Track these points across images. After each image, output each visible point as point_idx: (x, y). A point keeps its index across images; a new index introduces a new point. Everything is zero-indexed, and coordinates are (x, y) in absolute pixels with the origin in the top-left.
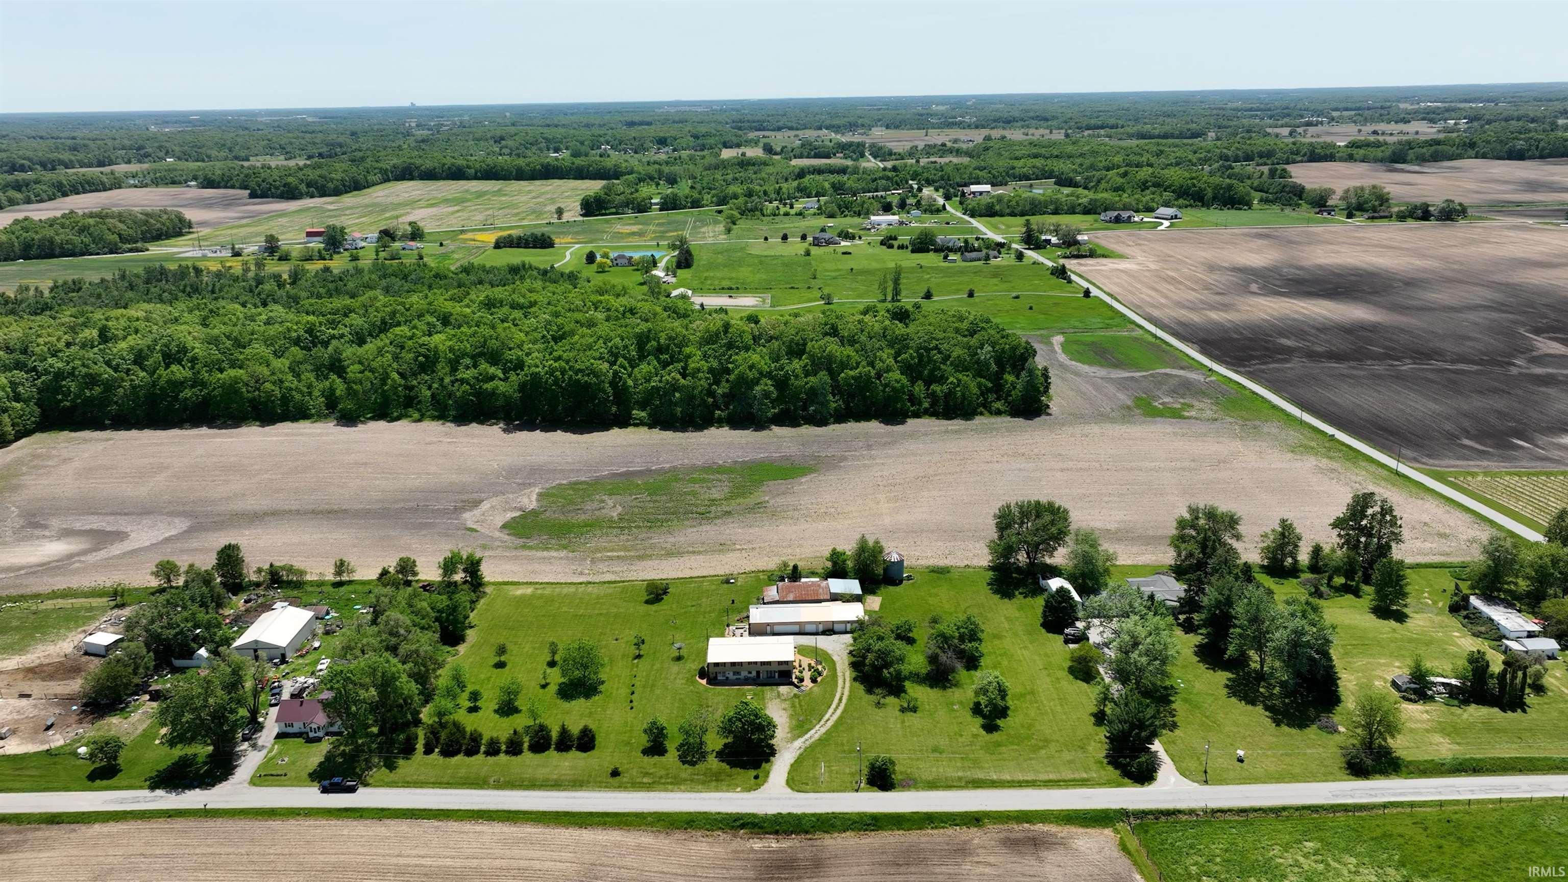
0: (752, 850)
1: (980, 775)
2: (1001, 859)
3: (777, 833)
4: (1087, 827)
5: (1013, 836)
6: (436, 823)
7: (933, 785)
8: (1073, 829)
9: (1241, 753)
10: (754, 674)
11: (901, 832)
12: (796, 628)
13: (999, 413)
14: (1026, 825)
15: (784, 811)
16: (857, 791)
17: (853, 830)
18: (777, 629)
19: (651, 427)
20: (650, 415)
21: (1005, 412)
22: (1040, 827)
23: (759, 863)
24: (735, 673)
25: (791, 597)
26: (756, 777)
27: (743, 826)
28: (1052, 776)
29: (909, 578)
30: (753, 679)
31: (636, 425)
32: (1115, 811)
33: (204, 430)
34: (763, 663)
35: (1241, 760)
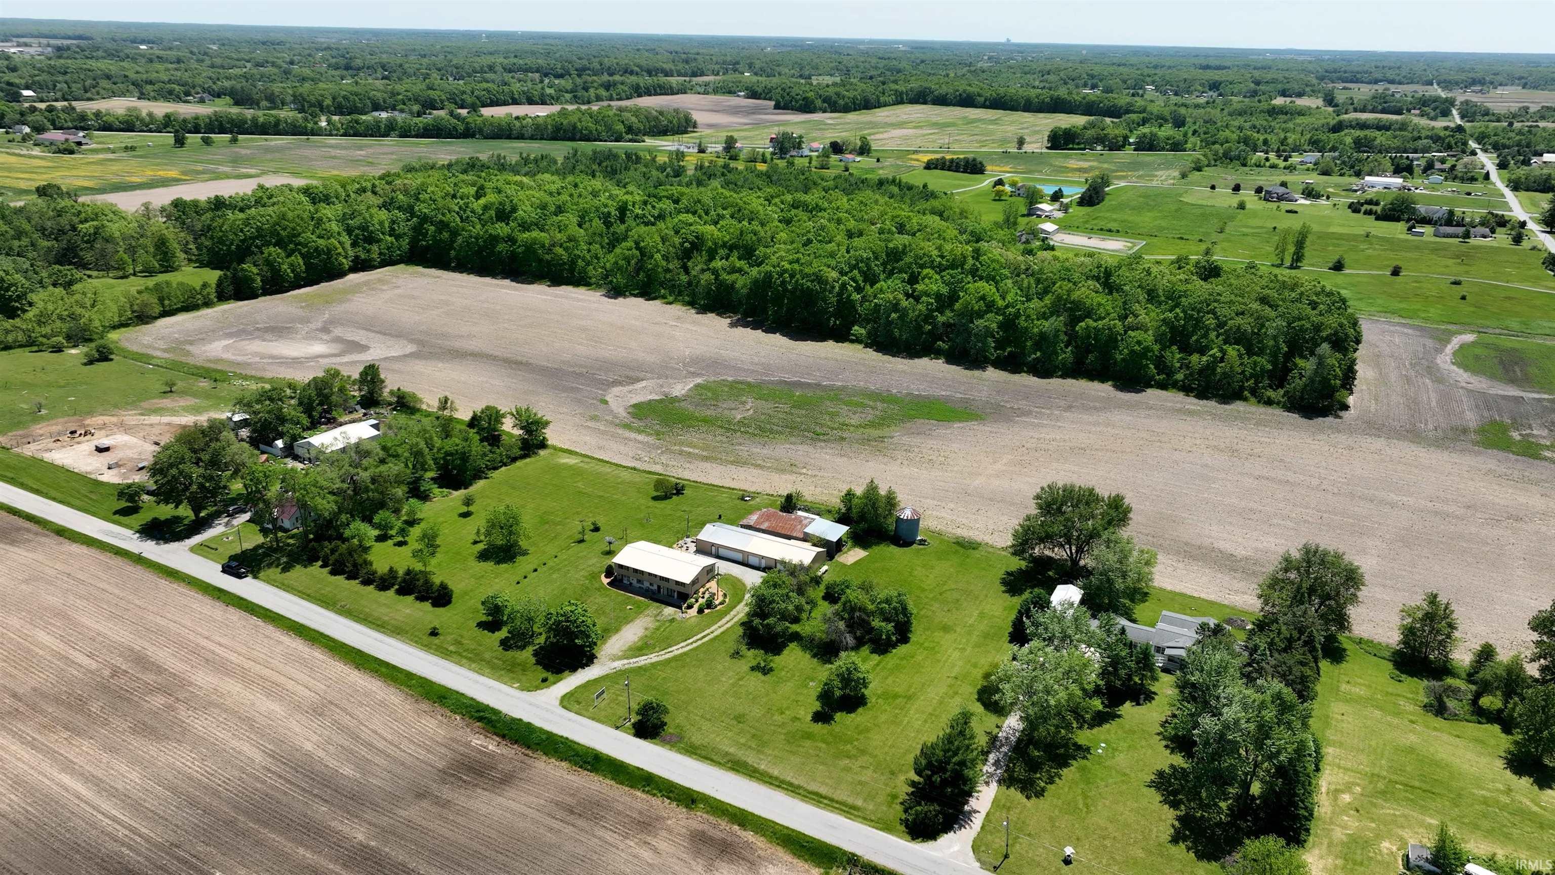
0: (468, 744)
1: (751, 759)
2: (672, 850)
3: (503, 737)
4: (799, 857)
5: (712, 832)
6: (260, 622)
7: (693, 751)
8: (781, 853)
9: (1069, 850)
10: (655, 587)
11: (612, 782)
12: (739, 557)
13: (1269, 402)
14: (736, 827)
15: (526, 719)
16: (617, 728)
17: (570, 761)
18: (722, 552)
19: (867, 346)
20: (869, 333)
21: (1278, 403)
22: (749, 836)
23: (459, 757)
24: (639, 581)
25: (765, 526)
26: (545, 680)
27: (480, 719)
28: (823, 790)
29: (922, 542)
30: (653, 592)
31: (852, 341)
32: (845, 853)
33: (507, 282)
34: (662, 578)
35: (1067, 861)
